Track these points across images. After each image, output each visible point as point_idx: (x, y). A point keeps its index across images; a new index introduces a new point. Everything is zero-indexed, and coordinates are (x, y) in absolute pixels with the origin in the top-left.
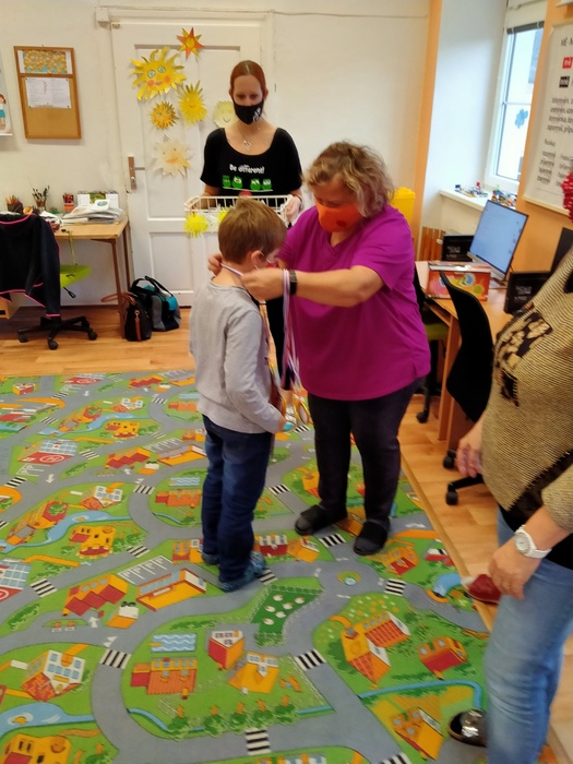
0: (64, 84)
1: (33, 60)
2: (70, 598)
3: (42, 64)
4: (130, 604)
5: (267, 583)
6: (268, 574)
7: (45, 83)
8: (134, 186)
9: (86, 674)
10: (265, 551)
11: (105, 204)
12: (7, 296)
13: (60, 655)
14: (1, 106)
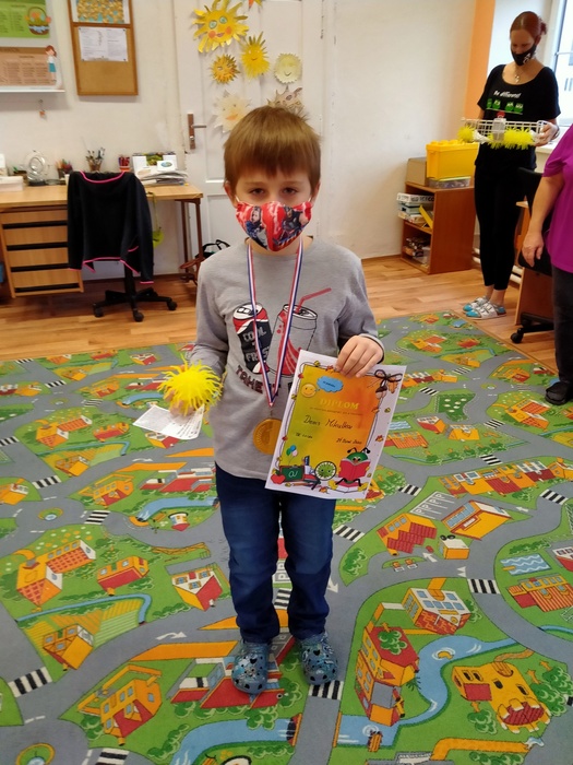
0: (121, 35)
1: (87, 8)
2: (385, 539)
3: (96, 12)
4: (449, 537)
5: (561, 503)
6: (556, 495)
7: (100, 34)
8: (193, 146)
9: (468, 604)
10: (533, 476)
11: (170, 165)
12: (91, 265)
13: (426, 591)
14: (51, 59)
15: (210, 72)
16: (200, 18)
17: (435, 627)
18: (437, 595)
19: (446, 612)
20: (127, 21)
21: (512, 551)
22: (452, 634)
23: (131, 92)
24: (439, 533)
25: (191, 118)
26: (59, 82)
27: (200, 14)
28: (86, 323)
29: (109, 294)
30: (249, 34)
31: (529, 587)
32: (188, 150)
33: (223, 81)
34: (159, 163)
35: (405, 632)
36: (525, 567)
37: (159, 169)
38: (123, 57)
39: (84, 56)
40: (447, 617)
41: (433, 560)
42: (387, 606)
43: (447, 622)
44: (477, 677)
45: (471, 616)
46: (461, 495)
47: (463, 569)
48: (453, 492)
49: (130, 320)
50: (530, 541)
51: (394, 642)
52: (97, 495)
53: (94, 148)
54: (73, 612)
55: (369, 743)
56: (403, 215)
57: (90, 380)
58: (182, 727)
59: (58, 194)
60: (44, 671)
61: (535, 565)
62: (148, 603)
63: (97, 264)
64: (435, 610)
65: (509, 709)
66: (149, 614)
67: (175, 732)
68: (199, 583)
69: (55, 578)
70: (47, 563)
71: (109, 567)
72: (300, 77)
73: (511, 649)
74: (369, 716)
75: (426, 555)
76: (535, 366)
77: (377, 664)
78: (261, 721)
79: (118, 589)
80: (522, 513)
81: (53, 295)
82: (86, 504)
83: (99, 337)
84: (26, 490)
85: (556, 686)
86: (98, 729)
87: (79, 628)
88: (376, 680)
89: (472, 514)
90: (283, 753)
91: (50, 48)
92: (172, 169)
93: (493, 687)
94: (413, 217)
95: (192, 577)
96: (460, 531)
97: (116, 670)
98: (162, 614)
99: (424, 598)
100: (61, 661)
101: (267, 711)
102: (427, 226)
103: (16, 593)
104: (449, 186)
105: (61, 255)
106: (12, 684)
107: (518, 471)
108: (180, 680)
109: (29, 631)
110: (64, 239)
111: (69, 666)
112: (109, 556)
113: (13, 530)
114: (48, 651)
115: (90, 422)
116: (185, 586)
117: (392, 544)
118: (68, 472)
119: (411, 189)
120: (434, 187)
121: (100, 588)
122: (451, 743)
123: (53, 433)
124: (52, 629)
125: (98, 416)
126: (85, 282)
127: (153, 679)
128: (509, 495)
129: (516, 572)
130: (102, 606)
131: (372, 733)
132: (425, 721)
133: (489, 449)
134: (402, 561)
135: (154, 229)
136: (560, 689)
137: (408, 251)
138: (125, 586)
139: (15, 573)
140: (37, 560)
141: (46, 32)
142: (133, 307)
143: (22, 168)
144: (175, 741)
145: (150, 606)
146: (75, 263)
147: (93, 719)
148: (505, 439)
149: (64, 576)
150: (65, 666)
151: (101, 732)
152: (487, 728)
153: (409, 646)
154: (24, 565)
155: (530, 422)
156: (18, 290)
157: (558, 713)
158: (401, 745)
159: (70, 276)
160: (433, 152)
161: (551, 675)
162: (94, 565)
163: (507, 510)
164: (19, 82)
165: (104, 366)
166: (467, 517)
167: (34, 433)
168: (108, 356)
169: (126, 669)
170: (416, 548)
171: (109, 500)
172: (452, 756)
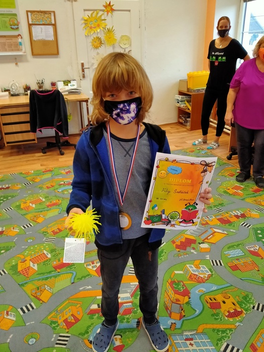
0: (51, 28)
1: (36, 17)
2: (175, 245)
3: (40, 19)
4: (202, 243)
5: (249, 227)
6: (247, 224)
7: (41, 28)
8: (84, 77)
9: (210, 270)
10: (237, 217)
11: (74, 85)
12: (41, 131)
13: (192, 266)
14: (20, 40)
15: (90, 44)
16: (86, 20)
17: (197, 280)
18: (197, 267)
19: (201, 274)
20: (53, 22)
21: (228, 248)
22: (204, 282)
23: (56, 54)
24: (197, 242)
25: (83, 64)
26: (24, 50)
27: (86, 19)
28: (39, 157)
29: (48, 143)
30: (107, 27)
31: (236, 262)
32: (82, 78)
33: (97, 48)
34: (69, 84)
35: (184, 282)
36: (234, 254)
37: (69, 87)
38: (52, 38)
39: (34, 38)
40: (202, 276)
41: (195, 253)
42: (176, 272)
43: (202, 278)
44: (215, 300)
45: (212, 275)
46: (206, 226)
47: (208, 256)
48: (203, 224)
49: (58, 155)
50: (236, 244)
51: (180, 287)
52: (50, 231)
53: (40, 79)
54: (43, 279)
55: (171, 327)
56: (178, 105)
57: (43, 182)
58: (92, 324)
59: (25, 100)
60: (32, 304)
61: (238, 254)
62: (75, 275)
63: (43, 130)
64: (197, 273)
65: (228, 312)
66: (76, 279)
67: (90, 326)
68: (96, 266)
69: (34, 266)
70: (30, 260)
71: (57, 261)
72: (130, 45)
73: (229, 288)
74: (170, 317)
75: (192, 251)
76: (237, 170)
77: (173, 296)
78: (126, 320)
79: (61, 269)
80: (233, 232)
81: (23, 145)
82: (45, 235)
83: (45, 163)
84: (18, 230)
85: (247, 302)
86: (57, 326)
87: (46, 286)
88: (173, 302)
89: (211, 233)
90: (135, 333)
91: (19, 35)
92: (75, 87)
93: (222, 303)
94: (182, 106)
95: (93, 263)
96: (206, 240)
97: (63, 302)
98: (81, 279)
99: (192, 268)
100: (39, 300)
101: (128, 316)
102: (189, 109)
103: (18, 273)
104: (198, 92)
105: (27, 127)
106: (19, 310)
107: (231, 215)
108: (90, 305)
109: (24, 288)
110: (28, 119)
111: (43, 301)
112: (57, 256)
113: (14, 247)
114: (34, 296)
115: (44, 200)
116: (90, 267)
117: (177, 247)
118: (36, 222)
119: (181, 93)
120: (191, 92)
121: (54, 269)
122: (205, 326)
123: (28, 205)
124: (35, 287)
125: (48, 197)
126: (38, 139)
127: (79, 305)
128: (227, 225)
129: (230, 256)
130: (55, 277)
131: (172, 323)
132: (194, 318)
133: (218, 206)
134: (182, 254)
135: (68, 114)
136: (249, 303)
137: (181, 121)
138: (65, 268)
139: (17, 265)
140: (26, 259)
141: (17, 28)
142: (60, 149)
143: (8, 88)
144: (90, 330)
145: (76, 276)
146: (33, 130)
147: (55, 323)
148: (225, 201)
149: (38, 265)
150: (41, 302)
151: (58, 328)
152: (219, 319)
153: (186, 288)
154: (20, 261)
155: (235, 194)
156: (8, 143)
157: (249, 312)
158: (184, 328)
159: (31, 136)
160: (190, 77)
161: (245, 298)
162: (50, 260)
163: (226, 231)
164: (6, 51)
165: (48, 175)
166: (209, 234)
167: (20, 205)
168: (50, 171)
169: (67, 302)
170: (188, 248)
171: (55, 233)
172: (205, 331)
